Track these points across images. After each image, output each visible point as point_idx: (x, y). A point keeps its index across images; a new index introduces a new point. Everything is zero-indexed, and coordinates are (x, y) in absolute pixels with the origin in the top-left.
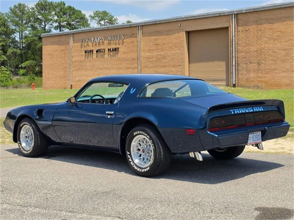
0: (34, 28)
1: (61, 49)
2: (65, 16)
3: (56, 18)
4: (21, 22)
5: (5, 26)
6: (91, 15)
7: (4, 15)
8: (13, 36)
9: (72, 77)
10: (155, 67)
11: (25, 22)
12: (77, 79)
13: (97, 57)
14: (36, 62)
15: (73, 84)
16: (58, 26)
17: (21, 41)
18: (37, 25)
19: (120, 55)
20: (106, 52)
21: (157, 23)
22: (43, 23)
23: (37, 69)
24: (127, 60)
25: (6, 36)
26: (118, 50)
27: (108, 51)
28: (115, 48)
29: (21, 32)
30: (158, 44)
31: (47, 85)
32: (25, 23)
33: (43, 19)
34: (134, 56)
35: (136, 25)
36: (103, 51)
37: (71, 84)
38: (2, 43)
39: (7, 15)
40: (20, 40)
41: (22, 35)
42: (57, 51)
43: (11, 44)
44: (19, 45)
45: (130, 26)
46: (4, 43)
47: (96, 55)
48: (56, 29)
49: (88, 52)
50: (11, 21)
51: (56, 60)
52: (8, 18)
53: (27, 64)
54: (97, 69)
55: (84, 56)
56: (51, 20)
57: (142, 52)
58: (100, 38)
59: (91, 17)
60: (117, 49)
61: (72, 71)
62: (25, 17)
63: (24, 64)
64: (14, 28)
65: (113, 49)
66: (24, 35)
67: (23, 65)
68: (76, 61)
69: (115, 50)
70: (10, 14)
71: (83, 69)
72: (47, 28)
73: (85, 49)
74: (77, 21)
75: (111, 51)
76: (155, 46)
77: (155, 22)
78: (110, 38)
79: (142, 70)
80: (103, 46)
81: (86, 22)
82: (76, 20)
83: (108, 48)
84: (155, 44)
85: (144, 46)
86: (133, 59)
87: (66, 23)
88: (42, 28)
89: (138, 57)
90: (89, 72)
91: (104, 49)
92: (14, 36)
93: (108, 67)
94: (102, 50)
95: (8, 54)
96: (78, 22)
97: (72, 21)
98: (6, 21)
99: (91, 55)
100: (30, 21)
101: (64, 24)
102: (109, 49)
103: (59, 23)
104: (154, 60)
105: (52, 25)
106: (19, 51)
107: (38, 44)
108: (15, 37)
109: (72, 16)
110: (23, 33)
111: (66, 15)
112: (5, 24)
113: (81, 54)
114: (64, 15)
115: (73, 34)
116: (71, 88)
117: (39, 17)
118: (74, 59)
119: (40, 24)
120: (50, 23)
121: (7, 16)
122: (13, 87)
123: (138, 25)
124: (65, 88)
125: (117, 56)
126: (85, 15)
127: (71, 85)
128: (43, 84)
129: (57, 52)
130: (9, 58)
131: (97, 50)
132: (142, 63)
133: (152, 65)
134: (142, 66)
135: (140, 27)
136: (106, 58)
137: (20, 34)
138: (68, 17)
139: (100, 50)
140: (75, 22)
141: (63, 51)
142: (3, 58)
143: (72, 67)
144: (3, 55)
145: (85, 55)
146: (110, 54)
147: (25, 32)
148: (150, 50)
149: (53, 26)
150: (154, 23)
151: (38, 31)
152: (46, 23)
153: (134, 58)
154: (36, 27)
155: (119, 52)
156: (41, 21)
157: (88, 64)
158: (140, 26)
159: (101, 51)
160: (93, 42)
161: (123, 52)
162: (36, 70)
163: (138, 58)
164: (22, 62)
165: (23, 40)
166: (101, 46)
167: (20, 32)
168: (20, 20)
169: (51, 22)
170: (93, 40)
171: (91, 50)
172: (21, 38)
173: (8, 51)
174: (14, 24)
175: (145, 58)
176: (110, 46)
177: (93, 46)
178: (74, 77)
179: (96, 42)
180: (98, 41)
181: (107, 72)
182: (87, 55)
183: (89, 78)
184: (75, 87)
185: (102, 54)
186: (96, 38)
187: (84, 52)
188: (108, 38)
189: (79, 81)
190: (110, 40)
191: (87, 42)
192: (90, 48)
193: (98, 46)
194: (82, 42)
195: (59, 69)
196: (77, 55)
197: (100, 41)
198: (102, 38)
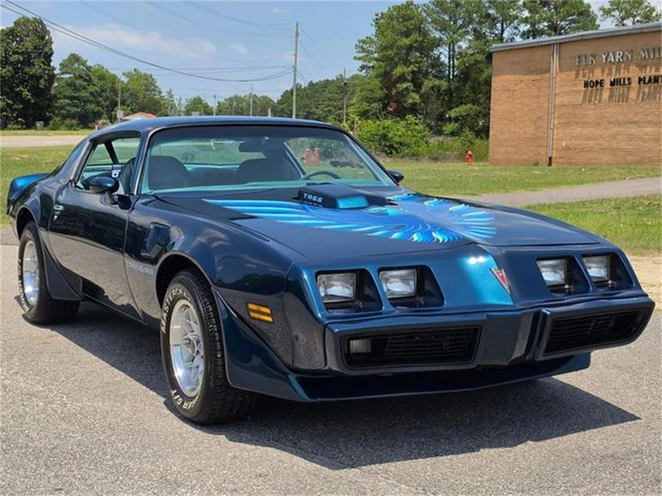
0: (479, 36)
1: (533, 79)
2: (546, 9)
3: (526, 14)
4: (452, 23)
5: (420, 31)
6: (602, 7)
7: (419, 7)
8: (435, 52)
9: (553, 140)
11: (461, 23)
12: (564, 145)
13: (611, 97)
14: (478, 108)
15: (554, 156)
16: (529, 31)
17: (451, 63)
18: (485, 30)
20: (632, 85)
22: (499, 25)
23: (480, 123)
25: (421, 53)
27: (639, 83)
28: (655, 77)
29: (452, 45)
31: (497, 157)
32: (461, 25)
33: (498, 15)
36: (627, 82)
37: (550, 155)
38: (412, 66)
39: (426, 9)
40: (449, 61)
41: (454, 51)
42: (522, 82)
43: (430, 70)
44: (447, 72)
46: (415, 67)
47: (610, 92)
48: (525, 37)
49: (592, 85)
50: (432, 22)
51: (519, 101)
52: (428, 15)
53: (460, 112)
54: (610, 123)
55: (582, 93)
56: (514, 19)
58: (621, 54)
59: (605, 12)
60: (660, 78)
61: (554, 126)
62: (461, 12)
63: (455, 111)
64: (437, 35)
65: (650, 77)
66: (457, 50)
67: (453, 113)
68: (564, 106)
69: (656, 80)
70: (432, 6)
71: (577, 123)
72: (505, 35)
73: (586, 79)
74: (572, 19)
75: (644, 83)
78: (644, 52)
80: (626, 71)
81: (590, 21)
82: (570, 18)
83: (640, 75)
87: (546, 24)
88: (496, 35)
90: (591, 129)
91: (629, 79)
92: (439, 53)
93: (635, 119)
94: (624, 79)
95: (423, 91)
96: (574, 21)
97: (561, 21)
98: (422, 21)
99: (599, 92)
100: (471, 21)
101: (542, 27)
102: (640, 79)
103: (533, 25)
105: (517, 28)
106: (444, 84)
107: (485, 70)
108: (439, 56)
109: (560, 9)
110: (456, 47)
111: (549, 8)
112: (420, 27)
113: (575, 89)
114: (545, 6)
115: (560, 44)
116: (550, 164)
117: (492, 12)
118: (558, 101)
119: (492, 26)
120: (512, 25)
121: (425, 12)
122: (430, 158)
124: (537, 164)
125: (658, 96)
126: (589, 6)
127: (550, 158)
128: (490, 154)
129: (523, 84)
130: (425, 98)
131: (612, 80)
136: (633, 100)
137: (449, 48)
138: (553, 10)
139: (620, 79)
140: (567, 23)
141: (536, 83)
142: (413, 98)
143: (554, 117)
144: (413, 91)
145: (585, 93)
146: (642, 90)
147: (460, 43)
149: (520, 31)
151: (488, 41)
152: (505, 26)
154: (484, 33)
156: (493, 21)
159: (622, 83)
160: (604, 61)
162: (478, 124)
164: (451, 109)
165: (455, 61)
166: (622, 71)
167: (450, 45)
168: (450, 18)
169: (516, 22)
170: (604, 57)
171: (599, 81)
172: (451, 57)
173: (425, 84)
174: (439, 28)
176: (643, 71)
177: (603, 72)
178: (557, 140)
179: (610, 61)
180: (617, 60)
181: (634, 130)
182: (588, 92)
183: (591, 143)
184: (558, 163)
185: (623, 91)
186: (611, 54)
187: (583, 84)
188: (640, 53)
189: (568, 149)
190: (645, 57)
191: (592, 61)
192: (597, 75)
193: (616, 73)
194: (579, 62)
195: (526, 121)
196: (566, 92)
197: (621, 60)
198: (627, 53)
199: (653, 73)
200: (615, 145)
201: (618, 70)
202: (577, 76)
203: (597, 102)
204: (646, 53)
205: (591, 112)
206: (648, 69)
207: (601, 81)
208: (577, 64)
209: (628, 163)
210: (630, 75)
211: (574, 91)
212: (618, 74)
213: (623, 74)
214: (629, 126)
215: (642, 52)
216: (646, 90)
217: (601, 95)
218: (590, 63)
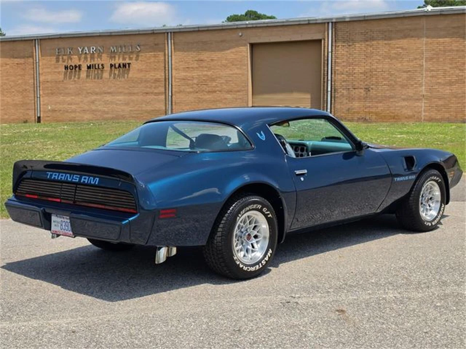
1: (17, 62)
9: (40, 105)
10: (197, 92)
12: (49, 108)
13: (88, 76)
15: (42, 116)
19: (133, 74)
20: (105, 69)
21: (200, 29)
24: (146, 81)
26: (129, 67)
27: (111, 68)
28: (123, 64)
30: (202, 60)
34: (158, 76)
35: (164, 31)
36: (100, 67)
37: (39, 116)
42: (6, 64)
45: (152, 32)
47: (87, 73)
49: (71, 68)
54: (88, 93)
55: (63, 74)
57: (173, 71)
58: (94, 49)
60: (127, 65)
61: (40, 95)
65: (120, 65)
68: (48, 82)
69: (124, 66)
71: (61, 94)
73: (65, 64)
75: (115, 68)
76: (196, 62)
77: (198, 27)
78: (113, 48)
79: (174, 97)
80: (99, 59)
83: (111, 62)
84: (197, 59)
85: (176, 62)
86: (157, 80)
89: (167, 77)
90: (73, 97)
91: (102, 65)
93: (109, 91)
94: (98, 65)
99: (77, 73)
102: (111, 66)
104: (195, 82)
113: (56, 70)
115: (40, 39)
116: (39, 122)
118: (42, 78)
123: (168, 31)
124: (26, 122)
125: (126, 75)
127: (39, 118)
129: (8, 66)
131: (89, 65)
132: (173, 87)
133: (191, 90)
134: (173, 91)
135: (169, 34)
136: (106, 78)
139: (95, 65)
141: (19, 65)
143: (40, 90)
145: (65, 74)
146: (113, 72)
148: (187, 68)
150: (197, 29)
153: (159, 79)
155: (131, 70)
157: (71, 86)
158: (171, 33)
159: (97, 67)
160: (81, 53)
161: (138, 70)
163: (165, 78)
166: (96, 59)
170: (80, 50)
171: (77, 65)
175: (179, 79)
176: (113, 60)
177: (80, 60)
178: (44, 105)
179: (86, 53)
180: (92, 52)
181: (108, 98)
182: (68, 73)
183: (73, 107)
184: (46, 120)
185: (98, 72)
186: (86, 48)
187: (64, 67)
188: (110, 48)
189: (54, 111)
190: (114, 51)
191: (70, 52)
192: (75, 61)
193: (91, 60)
194: (58, 52)
195: (13, 92)
196: (48, 72)
197: (94, 52)
198: (99, 48)
199: (121, 61)
200: (94, 108)
201: (92, 58)
202: (58, 61)
203: (76, 79)
204: (115, 48)
205: (71, 85)
206: (117, 58)
207: (79, 65)
208: (57, 54)
209: (106, 119)
210: (103, 62)
211: (55, 72)
212: (92, 61)
213: (97, 61)
214: (105, 95)
215: (112, 48)
216: (117, 72)
217: (79, 75)
218: (69, 53)
